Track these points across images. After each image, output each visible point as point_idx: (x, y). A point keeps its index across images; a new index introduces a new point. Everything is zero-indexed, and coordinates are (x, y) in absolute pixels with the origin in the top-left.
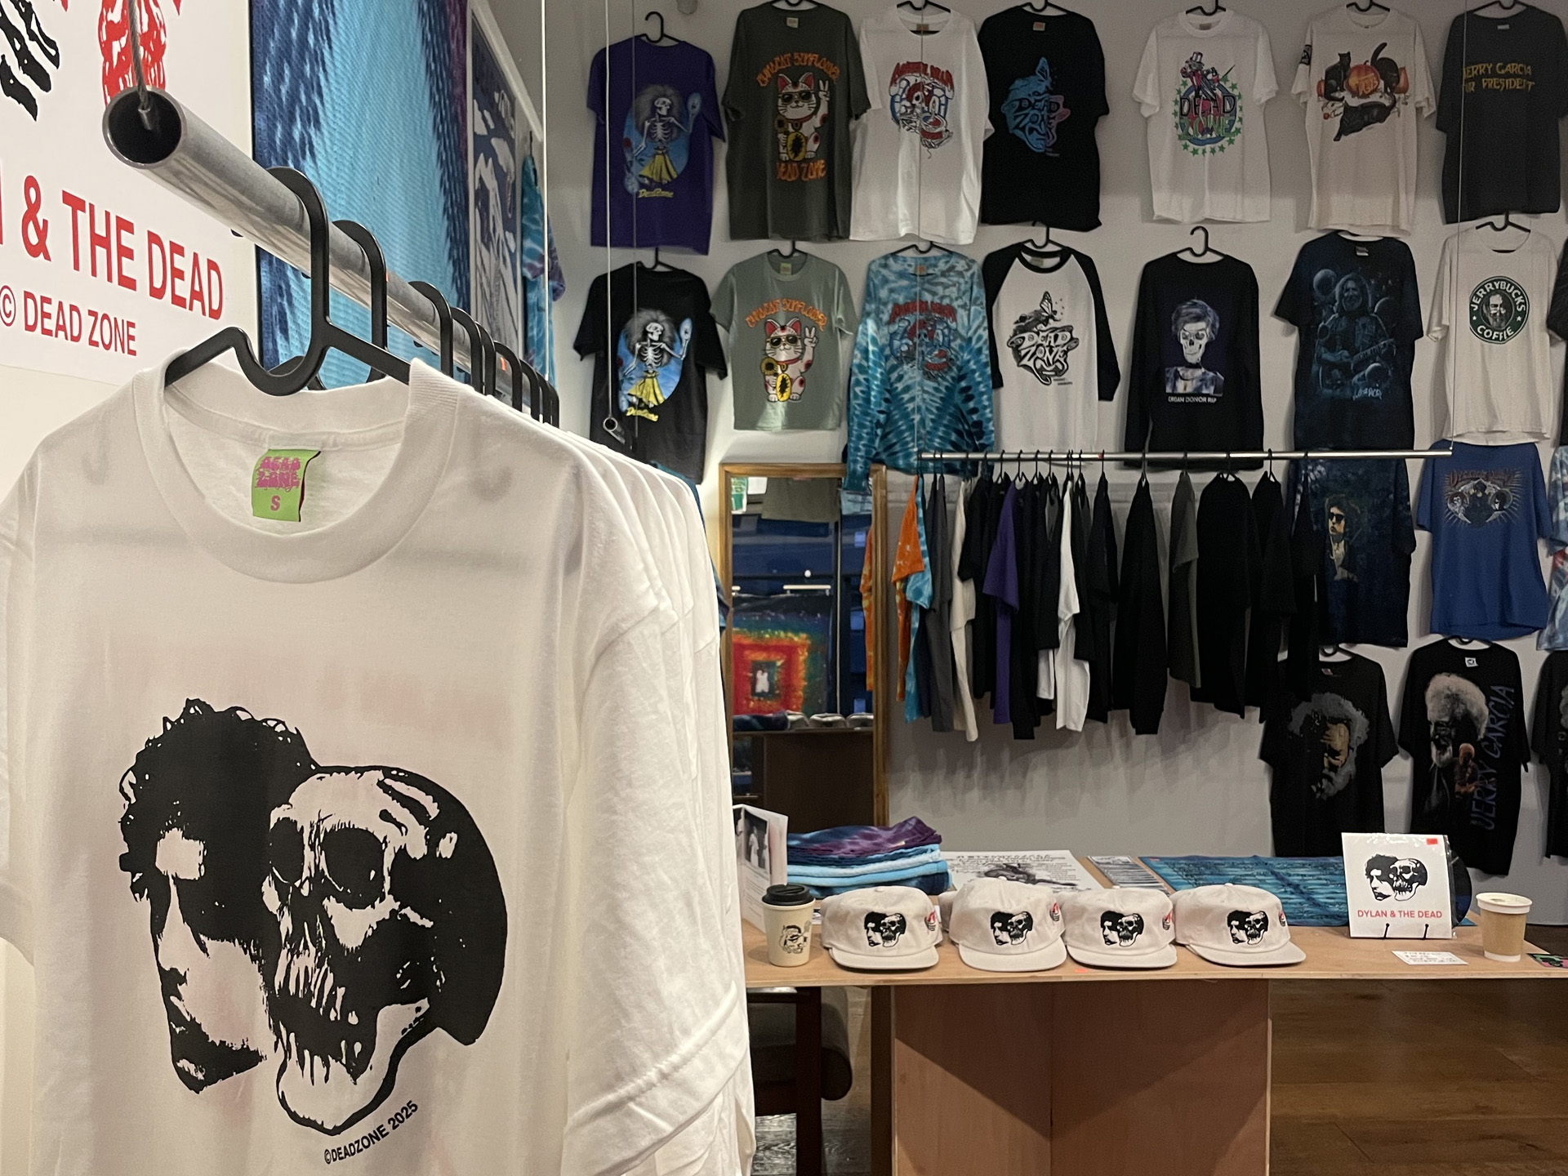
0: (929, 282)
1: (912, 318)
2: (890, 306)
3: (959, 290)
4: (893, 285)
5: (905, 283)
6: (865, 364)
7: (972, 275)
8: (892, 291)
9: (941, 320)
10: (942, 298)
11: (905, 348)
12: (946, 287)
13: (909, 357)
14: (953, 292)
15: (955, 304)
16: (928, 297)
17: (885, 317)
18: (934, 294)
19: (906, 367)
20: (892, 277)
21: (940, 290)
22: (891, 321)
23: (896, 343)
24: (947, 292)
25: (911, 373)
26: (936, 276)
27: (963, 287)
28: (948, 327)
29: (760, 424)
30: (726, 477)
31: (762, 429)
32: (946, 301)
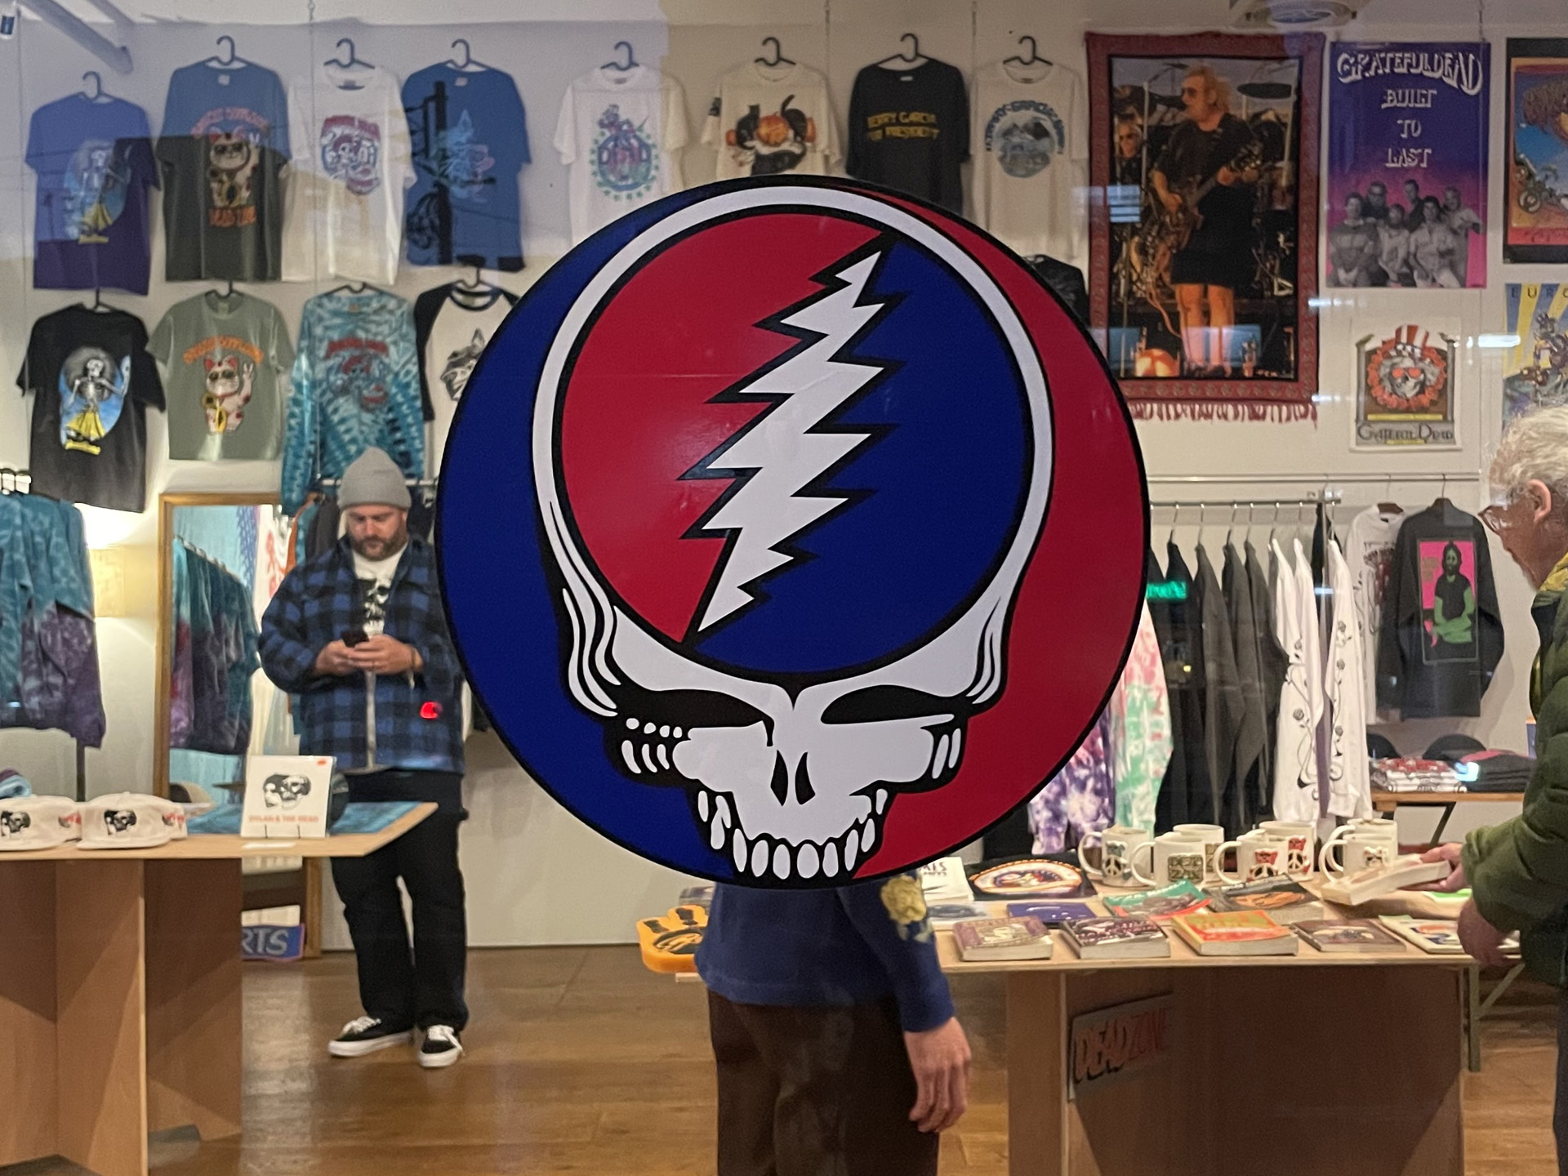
0: (363, 320)
1: (346, 354)
2: (325, 344)
3: (390, 327)
4: (328, 323)
5: (338, 321)
6: (299, 397)
7: (402, 314)
8: (327, 328)
9: (376, 357)
10: (376, 334)
11: (339, 382)
12: (378, 324)
13: (344, 390)
14: (385, 329)
15: (388, 340)
16: (361, 334)
17: (322, 353)
18: (367, 331)
19: (341, 400)
20: (326, 315)
21: (373, 328)
22: (327, 357)
23: (332, 378)
24: (380, 329)
25: (346, 407)
26: (369, 315)
27: (394, 325)
28: (382, 362)
29: (201, 455)
30: (167, 509)
31: (203, 459)
32: (379, 338)
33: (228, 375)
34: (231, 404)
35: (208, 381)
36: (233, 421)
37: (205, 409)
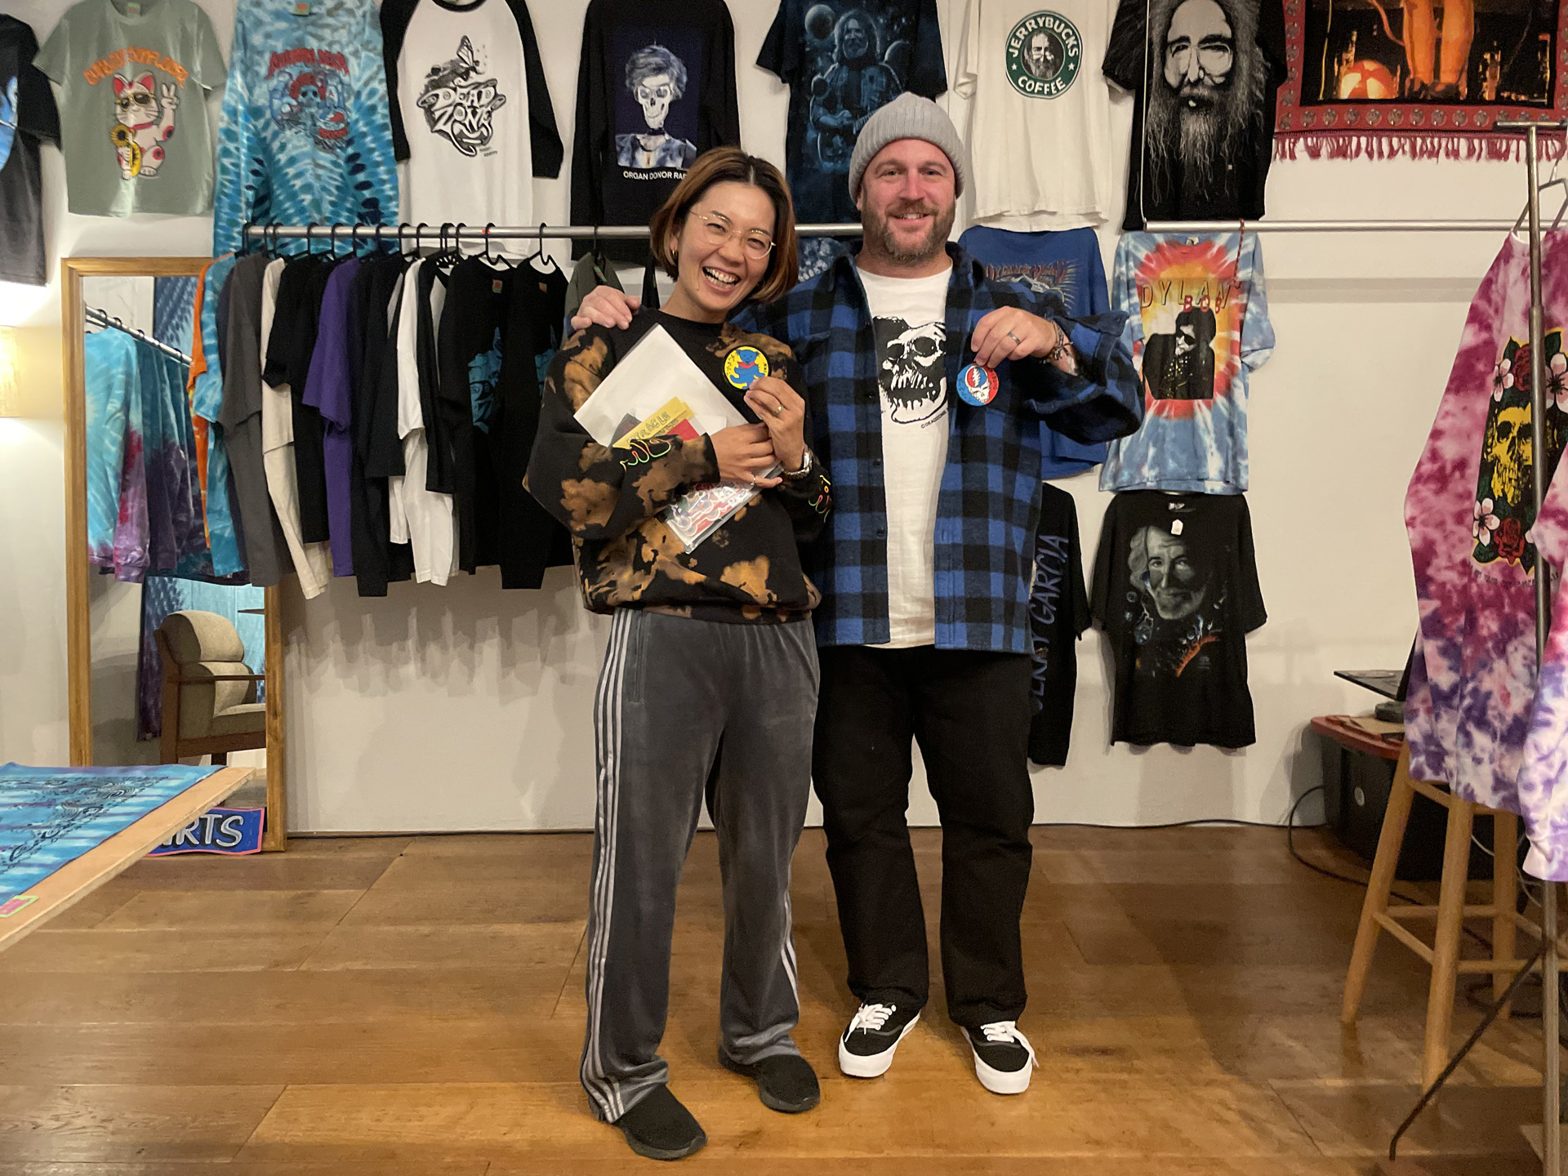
0: (313, 24)
1: (294, 70)
2: (267, 56)
3: (350, 32)
4: (269, 29)
5: (282, 25)
6: (234, 127)
7: (364, 16)
8: (268, 36)
9: (333, 74)
10: (330, 44)
11: (287, 109)
12: (335, 29)
13: (293, 120)
14: (343, 36)
15: (347, 52)
16: (313, 44)
17: (263, 71)
18: (320, 39)
19: (288, 133)
20: (267, 18)
21: (327, 33)
22: (270, 75)
23: (276, 102)
24: (337, 36)
25: (296, 142)
26: (320, 16)
27: (354, 29)
28: (341, 82)
29: (114, 209)
30: (73, 278)
31: (117, 214)
32: (336, 49)
33: (143, 100)
34: (147, 139)
35: (119, 109)
36: (150, 161)
37: (117, 148)
